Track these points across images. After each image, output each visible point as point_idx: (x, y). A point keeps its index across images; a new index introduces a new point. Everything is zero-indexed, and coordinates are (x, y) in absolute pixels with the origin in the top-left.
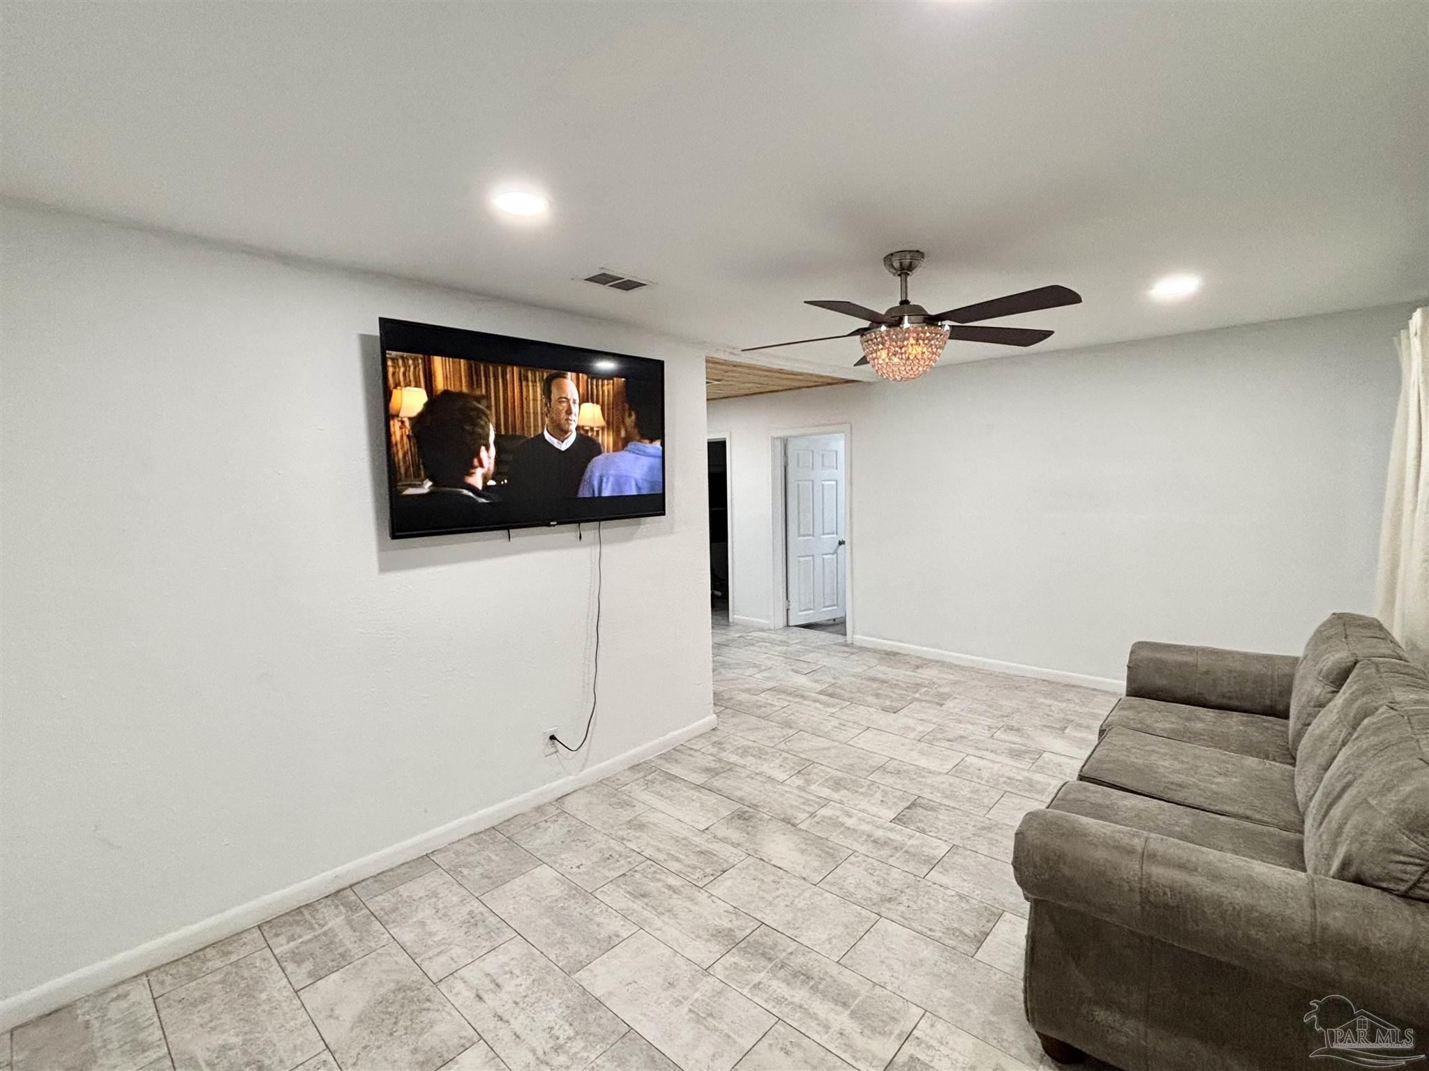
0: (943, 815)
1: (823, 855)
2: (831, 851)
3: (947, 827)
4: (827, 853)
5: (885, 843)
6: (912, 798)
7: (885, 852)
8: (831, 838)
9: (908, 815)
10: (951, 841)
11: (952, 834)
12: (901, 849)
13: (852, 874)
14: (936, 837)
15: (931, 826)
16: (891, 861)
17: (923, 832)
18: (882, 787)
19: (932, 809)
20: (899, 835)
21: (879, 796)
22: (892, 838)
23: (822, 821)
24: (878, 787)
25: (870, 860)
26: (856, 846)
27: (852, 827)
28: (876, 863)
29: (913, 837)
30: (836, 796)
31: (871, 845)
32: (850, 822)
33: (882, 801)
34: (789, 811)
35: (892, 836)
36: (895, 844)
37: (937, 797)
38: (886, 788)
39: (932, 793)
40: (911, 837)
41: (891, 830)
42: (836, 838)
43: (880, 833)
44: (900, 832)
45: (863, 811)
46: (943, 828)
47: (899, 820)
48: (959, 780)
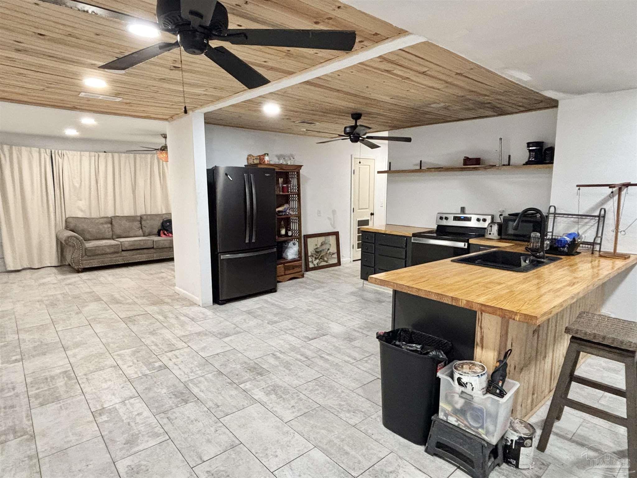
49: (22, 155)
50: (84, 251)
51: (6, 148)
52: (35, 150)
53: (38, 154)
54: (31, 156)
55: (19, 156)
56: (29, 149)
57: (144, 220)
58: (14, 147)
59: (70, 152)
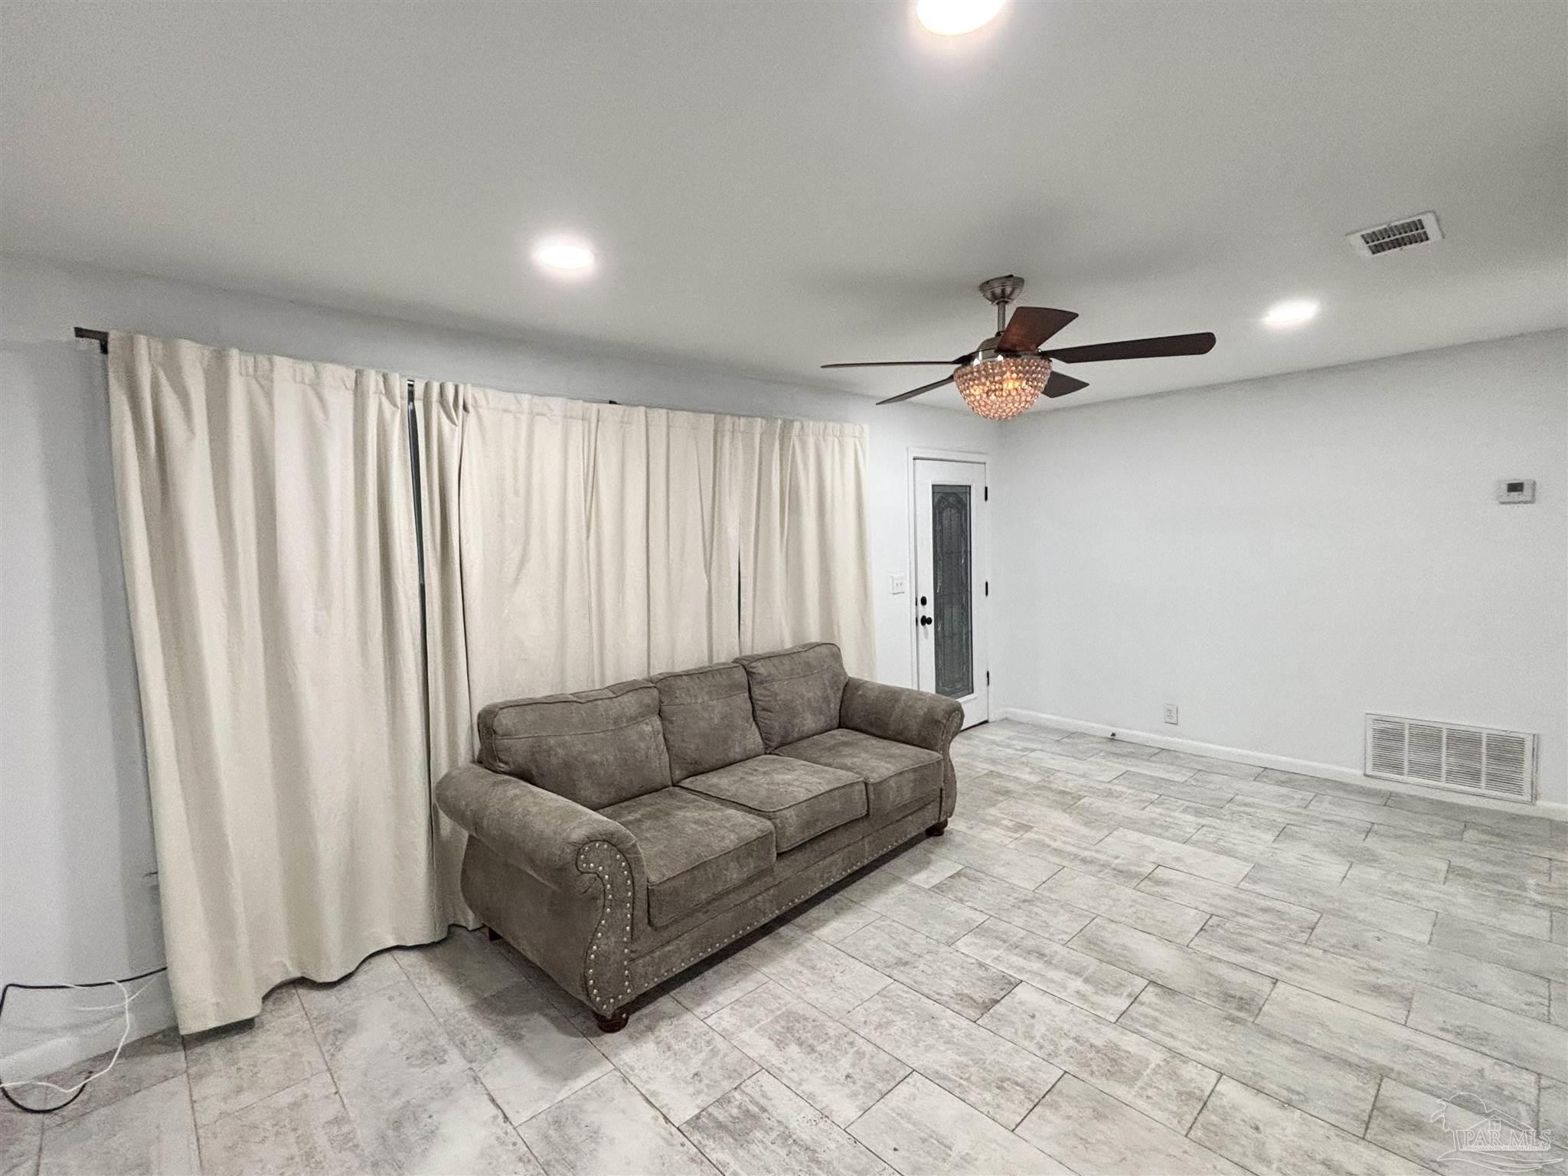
0: (948, 986)
1: (1100, 943)
2: (1092, 947)
3: (948, 968)
4: (1095, 944)
5: (1029, 953)
6: (984, 1020)
7: (1030, 943)
8: (1097, 962)
9: (997, 988)
10: (952, 951)
11: (947, 959)
12: (1011, 945)
13: (1063, 923)
14: (967, 956)
15: (969, 970)
16: (1023, 933)
17: (981, 965)
18: (1033, 1048)
19: (961, 997)
20: (1011, 963)
21: (1040, 1030)
22: (1020, 959)
23: (1116, 987)
24: (1041, 1047)
25: (1047, 935)
26: (1064, 951)
27: (1072, 976)
28: (1039, 932)
29: (995, 958)
30: (1111, 1034)
31: (1047, 952)
32: (1077, 984)
33: (1033, 1017)
34: (1170, 1006)
35: (1021, 962)
36: (1017, 951)
37: (947, 1018)
38: (1026, 1043)
39: (953, 1026)
40: (997, 959)
41: (1021, 970)
42: (1091, 963)
43: (1036, 965)
44: (1011, 966)
45: (1061, 1001)
46: (954, 968)
47: (1010, 983)
48: (898, 1054)
49: (277, 400)
50: (641, 905)
51: (192, 358)
52: (336, 378)
53: (349, 397)
54: (315, 400)
55: (262, 403)
56: (308, 368)
57: (762, 683)
58: (234, 353)
59: (490, 392)
